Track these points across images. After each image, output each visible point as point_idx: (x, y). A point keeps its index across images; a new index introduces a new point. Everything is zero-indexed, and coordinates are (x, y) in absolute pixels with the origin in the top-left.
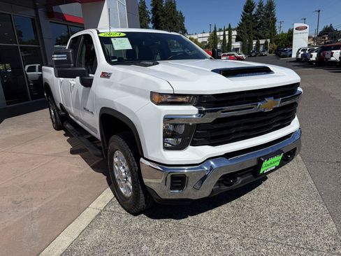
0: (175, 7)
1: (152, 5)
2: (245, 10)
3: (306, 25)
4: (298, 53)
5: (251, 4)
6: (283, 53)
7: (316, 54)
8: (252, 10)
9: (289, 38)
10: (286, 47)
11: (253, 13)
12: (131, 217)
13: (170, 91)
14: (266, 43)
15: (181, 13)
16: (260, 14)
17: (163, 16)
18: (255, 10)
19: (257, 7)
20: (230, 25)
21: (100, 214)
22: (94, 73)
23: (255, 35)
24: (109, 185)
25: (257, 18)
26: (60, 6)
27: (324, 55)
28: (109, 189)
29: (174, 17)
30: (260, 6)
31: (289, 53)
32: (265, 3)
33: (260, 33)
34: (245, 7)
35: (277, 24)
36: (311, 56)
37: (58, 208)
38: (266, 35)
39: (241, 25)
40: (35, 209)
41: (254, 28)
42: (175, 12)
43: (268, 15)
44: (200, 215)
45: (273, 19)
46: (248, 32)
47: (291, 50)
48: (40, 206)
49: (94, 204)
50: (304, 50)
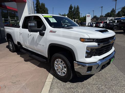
0: (44, 6)
1: (36, 5)
2: (70, 9)
3: (90, 15)
4: (88, 24)
5: (72, 7)
6: (83, 24)
7: (95, 24)
8: (72, 9)
9: (85, 19)
10: (84, 22)
11: (72, 10)
12: (65, 83)
13: (88, 37)
14: (77, 20)
15: (47, 8)
16: (75, 10)
17: (40, 9)
18: (73, 9)
19: (73, 8)
20: (65, 14)
21: (52, 83)
22: (45, 31)
23: (73, 18)
24: (49, 72)
25: (73, 12)
26: (5, 3)
27: (97, 25)
28: (50, 74)
29: (44, 9)
30: (75, 8)
31: (85, 24)
32: (76, 7)
33: (75, 17)
34: (70, 8)
35: (80, 14)
36: (93, 25)
37: (34, 83)
38: (77, 18)
39: (68, 14)
40: (24, 84)
41: (73, 15)
42: (44, 8)
43: (77, 11)
44: (88, 80)
45: (79, 12)
46: (71, 16)
47: (86, 23)
48: (25, 83)
49: (47, 80)
50: (90, 23)
